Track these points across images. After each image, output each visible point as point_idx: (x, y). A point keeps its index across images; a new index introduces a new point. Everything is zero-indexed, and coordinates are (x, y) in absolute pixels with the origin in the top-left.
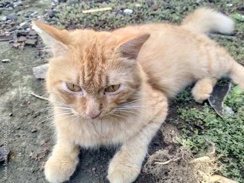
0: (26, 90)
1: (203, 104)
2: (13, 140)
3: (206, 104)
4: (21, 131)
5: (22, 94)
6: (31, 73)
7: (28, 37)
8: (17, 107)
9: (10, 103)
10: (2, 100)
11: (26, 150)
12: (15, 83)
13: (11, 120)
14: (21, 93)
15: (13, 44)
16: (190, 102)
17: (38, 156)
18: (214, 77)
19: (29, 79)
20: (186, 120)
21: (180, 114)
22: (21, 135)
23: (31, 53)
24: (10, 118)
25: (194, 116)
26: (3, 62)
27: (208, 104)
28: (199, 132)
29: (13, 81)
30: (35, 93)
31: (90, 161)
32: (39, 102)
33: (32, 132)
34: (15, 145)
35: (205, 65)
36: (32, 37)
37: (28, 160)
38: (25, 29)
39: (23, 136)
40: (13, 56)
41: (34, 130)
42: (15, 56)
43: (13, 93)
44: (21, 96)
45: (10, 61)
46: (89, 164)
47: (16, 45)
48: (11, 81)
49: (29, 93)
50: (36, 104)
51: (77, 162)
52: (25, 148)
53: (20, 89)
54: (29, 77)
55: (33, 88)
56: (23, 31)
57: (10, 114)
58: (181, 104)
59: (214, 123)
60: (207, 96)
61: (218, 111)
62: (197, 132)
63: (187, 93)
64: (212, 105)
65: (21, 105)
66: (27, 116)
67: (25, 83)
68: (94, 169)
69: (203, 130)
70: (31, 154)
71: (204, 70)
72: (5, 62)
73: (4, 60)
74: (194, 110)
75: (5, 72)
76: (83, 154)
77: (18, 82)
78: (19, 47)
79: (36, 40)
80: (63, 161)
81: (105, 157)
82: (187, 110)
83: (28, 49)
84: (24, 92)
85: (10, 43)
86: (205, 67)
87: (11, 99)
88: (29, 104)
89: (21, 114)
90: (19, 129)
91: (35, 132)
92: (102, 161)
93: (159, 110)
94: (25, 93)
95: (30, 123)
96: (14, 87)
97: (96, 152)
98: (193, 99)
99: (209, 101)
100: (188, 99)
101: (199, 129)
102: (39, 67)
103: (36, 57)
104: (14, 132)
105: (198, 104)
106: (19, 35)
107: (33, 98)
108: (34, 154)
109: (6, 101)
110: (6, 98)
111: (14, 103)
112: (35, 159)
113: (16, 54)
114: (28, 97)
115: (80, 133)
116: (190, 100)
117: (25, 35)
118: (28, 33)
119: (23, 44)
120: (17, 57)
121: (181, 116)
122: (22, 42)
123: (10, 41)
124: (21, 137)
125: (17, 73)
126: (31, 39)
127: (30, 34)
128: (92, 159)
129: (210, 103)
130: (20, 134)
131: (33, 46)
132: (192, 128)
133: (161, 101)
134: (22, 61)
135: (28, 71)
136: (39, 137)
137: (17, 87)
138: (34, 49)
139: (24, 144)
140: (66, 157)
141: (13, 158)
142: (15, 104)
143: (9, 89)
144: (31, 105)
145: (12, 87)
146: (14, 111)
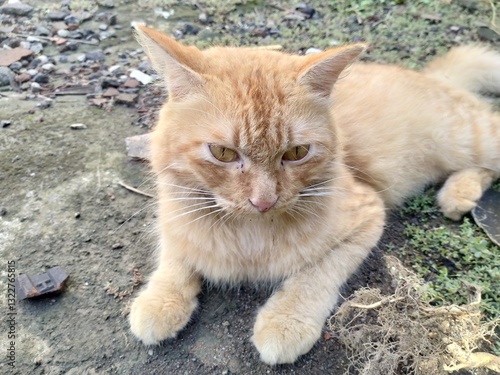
0: (109, 176)
1: (461, 222)
2: (77, 259)
3: (466, 220)
4: (93, 246)
5: (102, 183)
6: (123, 148)
7: (121, 89)
8: (90, 203)
9: (78, 196)
10: (64, 190)
11: (99, 278)
12: (91, 164)
13: (76, 225)
14: (99, 180)
15: (94, 100)
16: (434, 217)
17: (119, 291)
18: (487, 170)
19: (117, 159)
20: (423, 249)
21: (411, 237)
22: (92, 252)
23: (125, 117)
24: (75, 221)
25: (440, 243)
26: (73, 128)
27: (472, 221)
28: (450, 273)
29: (87, 160)
30: (125, 182)
31: (220, 309)
32: (131, 199)
33: (114, 249)
34: (78, 268)
35: (466, 142)
36: (128, 90)
37: (99, 297)
38: (118, 76)
39: (96, 254)
40: (91, 120)
41: (118, 244)
42: (95, 120)
43: (86, 180)
44: (99, 185)
45: (85, 127)
46: (217, 313)
47: (98, 102)
48: (84, 159)
49: (114, 182)
50: (124, 201)
51: (194, 305)
52: (97, 275)
53: (98, 174)
54: (117, 155)
55: (122, 173)
56: (114, 78)
57: (76, 214)
58: (414, 219)
59: (483, 257)
60: (469, 204)
61: (493, 235)
62: (444, 271)
63: (426, 198)
64: (479, 224)
65: (98, 201)
66: (106, 220)
67: (108, 165)
68: (226, 324)
69: (459, 270)
70: (107, 285)
71: (465, 152)
72: (76, 128)
73: (74, 125)
74: (442, 231)
75: (74, 144)
76: (207, 292)
77: (96, 163)
78: (104, 106)
79: (135, 96)
80: (166, 299)
81: (250, 304)
82: (426, 230)
83: (119, 109)
84: (105, 179)
85: (89, 98)
86: (466, 146)
87: (80, 190)
88: (113, 200)
89: (95, 216)
90: (90, 241)
91: (119, 248)
92: (243, 311)
93: (367, 219)
94: (107, 182)
95: (111, 232)
96: (89, 170)
97: (234, 291)
98: (440, 211)
99: (474, 215)
100: (428, 210)
101: (450, 268)
102: (137, 138)
103: (132, 124)
104: (80, 246)
105: (449, 221)
106: (106, 85)
107: (122, 191)
108: (112, 286)
109: (71, 192)
110: (72, 187)
111: (86, 197)
112: (113, 295)
113: (96, 116)
114: (111, 189)
116: (433, 214)
117: (116, 87)
118: (122, 83)
119: (112, 101)
120: (98, 122)
121: (412, 242)
122: (109, 97)
123: (89, 95)
124: (92, 256)
125: (97, 147)
126: (127, 93)
127: (126, 84)
128: (223, 306)
129: (476, 220)
130: (89, 250)
131: (129, 105)
132: (434, 266)
133: (371, 204)
134: (108, 128)
135: (115, 145)
136: (125, 258)
137: (94, 170)
138: (128, 110)
139: (95, 268)
140: (173, 292)
141: (72, 290)
142: (87, 199)
143: (79, 172)
144: (116, 202)
145: (84, 170)
146: (83, 209)
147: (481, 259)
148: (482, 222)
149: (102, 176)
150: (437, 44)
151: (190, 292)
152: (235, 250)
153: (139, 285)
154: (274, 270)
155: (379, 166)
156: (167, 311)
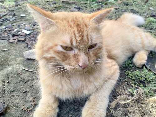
0: (19, 66)
1: (142, 68)
2: (10, 98)
3: (144, 67)
4: (15, 93)
5: (16, 69)
6: (22, 56)
7: (19, 36)
8: (12, 77)
9: (8, 75)
10: (2, 73)
11: (19, 105)
12: (11, 62)
13: (8, 86)
14: (15, 68)
15: (10, 41)
17: (28, 109)
18: (147, 50)
19: (21, 60)
20: (133, 78)
21: (128, 75)
22: (15, 95)
23: (22, 46)
24: (7, 84)
25: (138, 76)
26: (3, 51)
27: (146, 67)
28: (143, 86)
29: (10, 62)
30: (25, 68)
31: (67, 110)
32: (28, 73)
33: (24, 93)
34: (10, 102)
36: (22, 36)
37: (20, 112)
38: (18, 32)
39: (17, 96)
40: (9, 48)
41: (25, 91)
42: (11, 47)
43: (10, 68)
44: (15, 70)
45: (8, 50)
46: (66, 112)
47: (11, 41)
48: (8, 61)
49: (20, 68)
50: (25, 75)
51: (57, 110)
52: (18, 103)
53: (14, 66)
54: (20, 58)
55: (23, 65)
56: (17, 33)
57: (7, 82)
58: (127, 69)
61: (154, 71)
63: (129, 62)
64: (149, 68)
65: (15, 76)
66: (19, 82)
67: (18, 62)
69: (146, 84)
70: (23, 107)
71: (140, 45)
72: (4, 51)
73: (4, 50)
74: (138, 71)
75: (4, 56)
76: (62, 104)
77: (13, 62)
78: (14, 42)
79: (25, 38)
80: (47, 110)
81: (78, 107)
82: (132, 72)
83: (19, 43)
84: (17, 67)
85: (8, 40)
87: (8, 72)
88: (21, 75)
89: (15, 81)
90: (14, 91)
91: (25, 92)
92: (76, 110)
93: (114, 70)
94: (18, 68)
95: (21, 87)
96: (11, 65)
97: (71, 103)
98: (135, 65)
99: (146, 65)
100: (131, 65)
101: (143, 84)
102: (27, 52)
103: (25, 47)
104: (10, 93)
105: (138, 68)
106: (14, 36)
107: (24, 71)
108: (25, 107)
109: (5, 73)
110: (5, 72)
111: (10, 75)
112: (26, 111)
113: (11, 46)
114: (20, 71)
115: (60, 87)
116: (132, 66)
117: (17, 36)
118: (19, 34)
119: (16, 41)
120: (12, 48)
121: (129, 76)
122: (16, 39)
123: (8, 39)
124: (15, 97)
125: (13, 57)
126: (22, 37)
127: (21, 35)
128: (68, 109)
130: (14, 94)
131: (23, 41)
132: (138, 84)
133: (114, 65)
134: (16, 50)
135: (20, 55)
136: (28, 95)
137: (13, 65)
138: (23, 43)
139: (17, 101)
140: (49, 106)
141: (9, 111)
142: (11, 75)
143: (7, 66)
144: (22, 75)
145: (9, 65)
146: (10, 79)
147: (153, 79)
148: (149, 67)
149: (15, 66)
150: (119, 15)
151: (55, 105)
152: (71, 87)
153: (35, 105)
154: (86, 93)
155: (115, 52)
156: (48, 114)
